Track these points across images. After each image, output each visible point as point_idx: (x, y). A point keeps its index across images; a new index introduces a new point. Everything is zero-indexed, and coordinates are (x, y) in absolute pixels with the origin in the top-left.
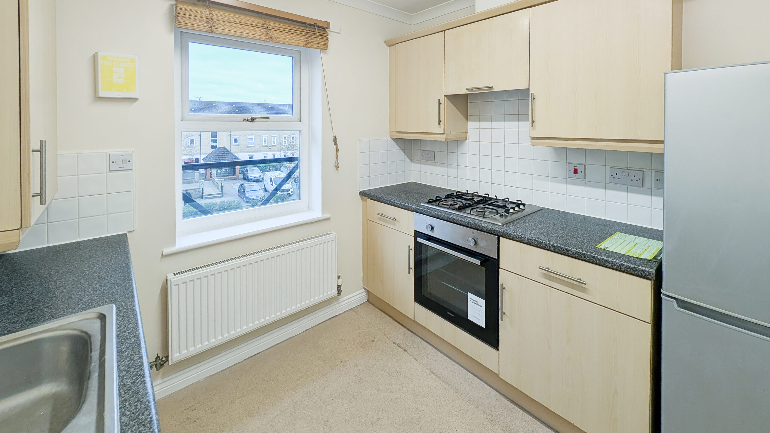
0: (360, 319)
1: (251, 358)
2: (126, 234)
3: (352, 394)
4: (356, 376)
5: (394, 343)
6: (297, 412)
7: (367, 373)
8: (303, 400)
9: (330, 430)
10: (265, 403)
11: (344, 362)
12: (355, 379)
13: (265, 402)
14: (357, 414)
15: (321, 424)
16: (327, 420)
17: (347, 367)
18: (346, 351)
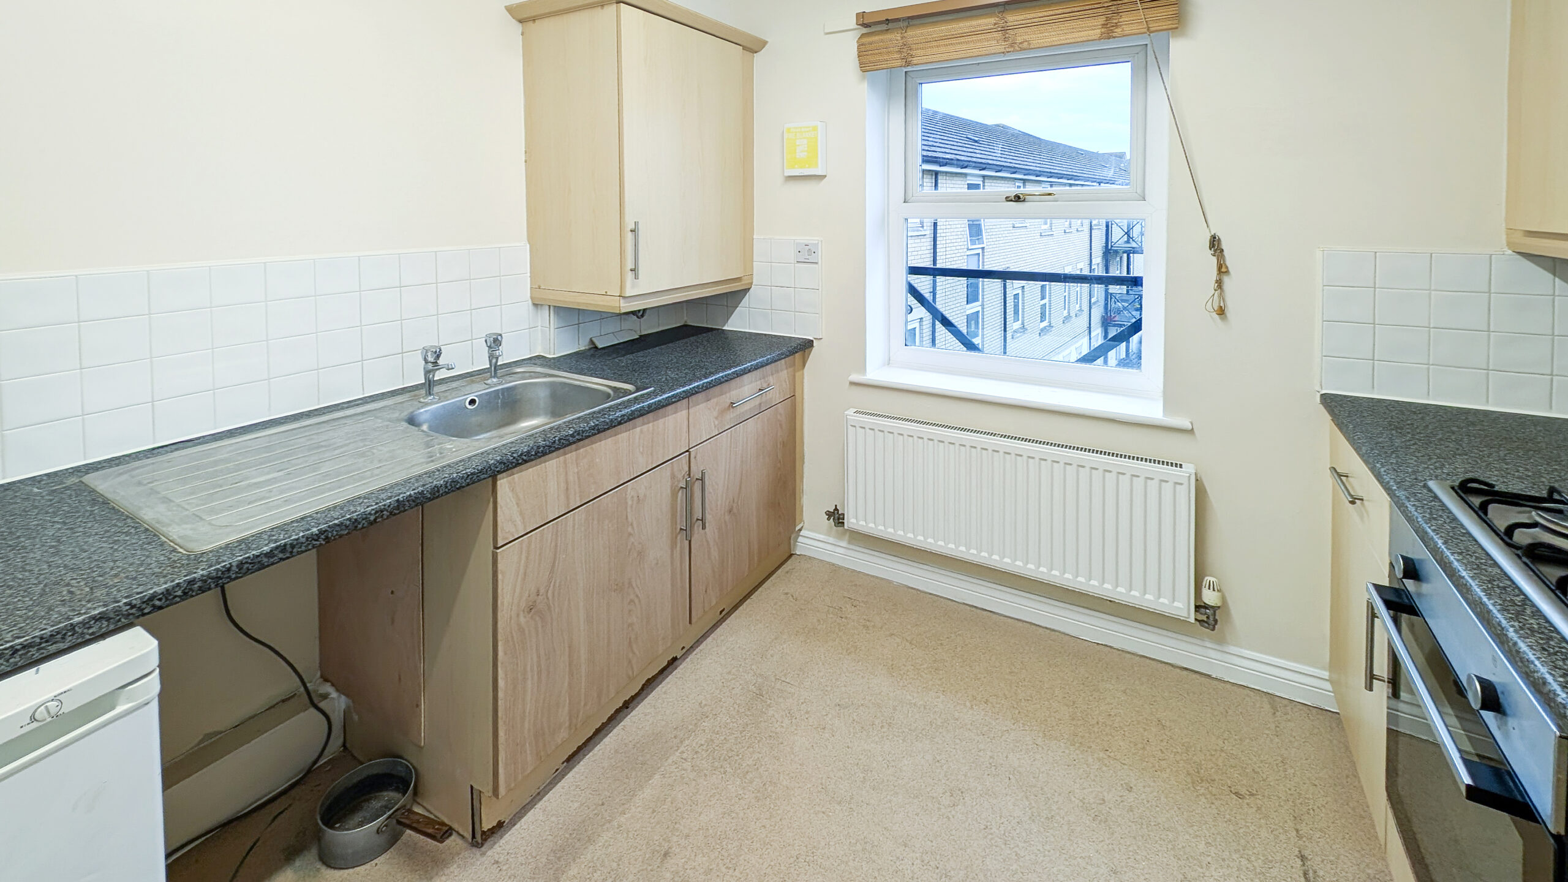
0: (1269, 729)
1: (974, 609)
2: (812, 341)
3: (1053, 813)
4: (1103, 800)
5: (1303, 858)
6: (941, 730)
7: (1133, 822)
8: (969, 726)
9: (949, 806)
10: (921, 676)
11: (1109, 756)
12: (1094, 803)
13: (923, 674)
14: (1018, 846)
15: (949, 784)
16: (963, 790)
17: (1104, 768)
18: (1140, 746)
